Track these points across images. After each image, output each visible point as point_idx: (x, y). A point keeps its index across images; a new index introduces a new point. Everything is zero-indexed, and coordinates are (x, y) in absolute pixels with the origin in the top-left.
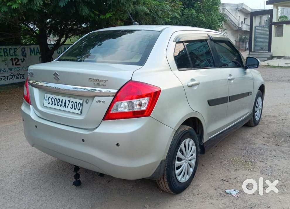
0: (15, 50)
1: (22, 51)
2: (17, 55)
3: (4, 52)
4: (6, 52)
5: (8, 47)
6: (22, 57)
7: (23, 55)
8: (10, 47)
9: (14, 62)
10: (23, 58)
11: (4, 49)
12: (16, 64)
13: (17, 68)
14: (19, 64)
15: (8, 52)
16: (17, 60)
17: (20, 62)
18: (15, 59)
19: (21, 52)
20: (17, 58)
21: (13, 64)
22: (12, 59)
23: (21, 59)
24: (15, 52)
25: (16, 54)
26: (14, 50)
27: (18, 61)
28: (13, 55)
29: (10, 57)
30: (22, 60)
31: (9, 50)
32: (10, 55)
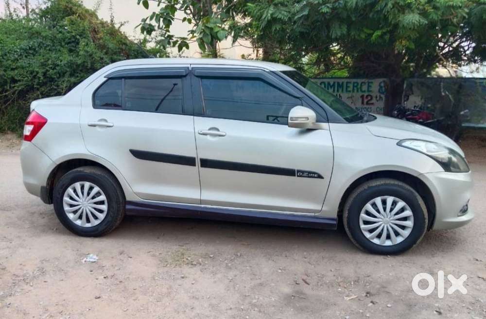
0: (370, 84)
1: (380, 85)
2: (371, 91)
3: (354, 86)
4: (357, 86)
5: (359, 81)
6: (378, 95)
7: (381, 91)
8: (363, 80)
9: (365, 101)
10: (380, 96)
11: (354, 83)
12: (367, 103)
13: (368, 108)
14: (372, 104)
15: (359, 86)
16: (369, 98)
17: (374, 101)
18: (367, 96)
19: (379, 87)
20: (371, 96)
21: (363, 103)
22: (362, 97)
23: (376, 97)
24: (369, 86)
25: (370, 89)
26: (368, 84)
27: (372, 99)
28: (364, 91)
29: (360, 94)
30: (378, 98)
31: (361, 85)
32: (361, 90)
